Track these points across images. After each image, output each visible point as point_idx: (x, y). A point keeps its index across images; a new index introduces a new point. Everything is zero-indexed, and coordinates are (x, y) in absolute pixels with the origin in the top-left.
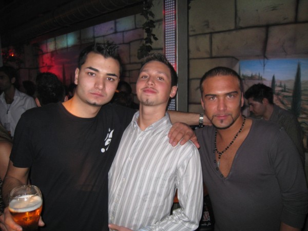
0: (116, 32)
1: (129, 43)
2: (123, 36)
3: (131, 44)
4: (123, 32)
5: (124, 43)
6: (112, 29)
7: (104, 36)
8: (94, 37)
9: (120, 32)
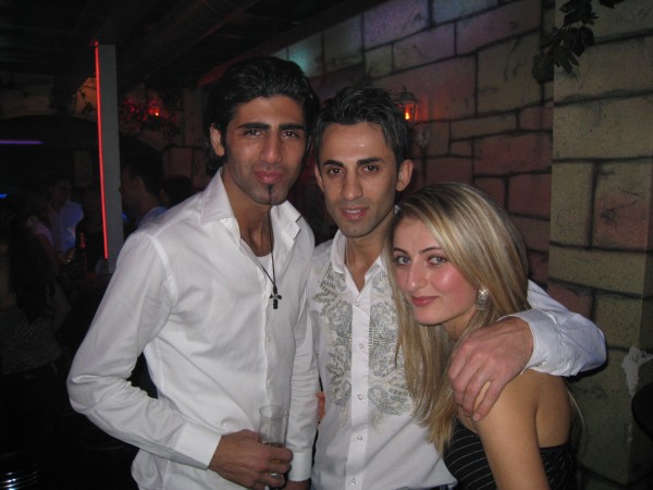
0: (431, 25)
1: (474, 54)
2: (456, 34)
3: (481, 55)
4: (455, 21)
5: (456, 56)
6: (418, 17)
7: (392, 43)
8: (363, 50)
9: (447, 23)
